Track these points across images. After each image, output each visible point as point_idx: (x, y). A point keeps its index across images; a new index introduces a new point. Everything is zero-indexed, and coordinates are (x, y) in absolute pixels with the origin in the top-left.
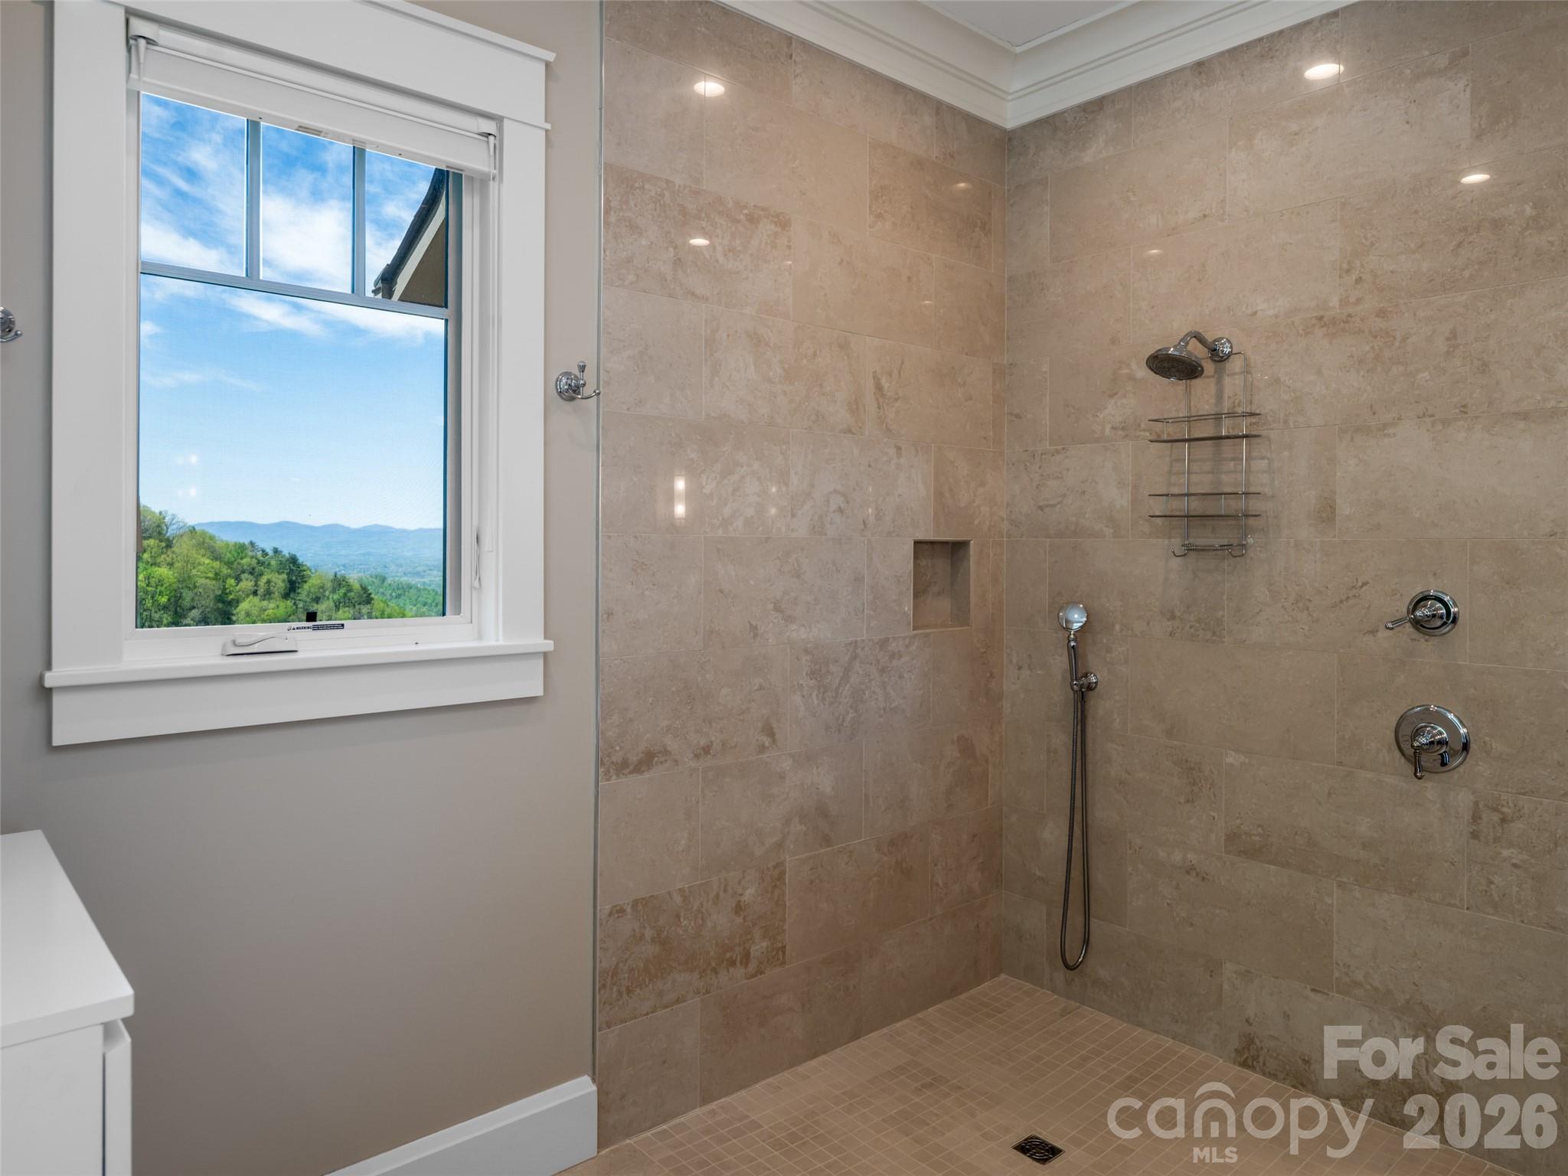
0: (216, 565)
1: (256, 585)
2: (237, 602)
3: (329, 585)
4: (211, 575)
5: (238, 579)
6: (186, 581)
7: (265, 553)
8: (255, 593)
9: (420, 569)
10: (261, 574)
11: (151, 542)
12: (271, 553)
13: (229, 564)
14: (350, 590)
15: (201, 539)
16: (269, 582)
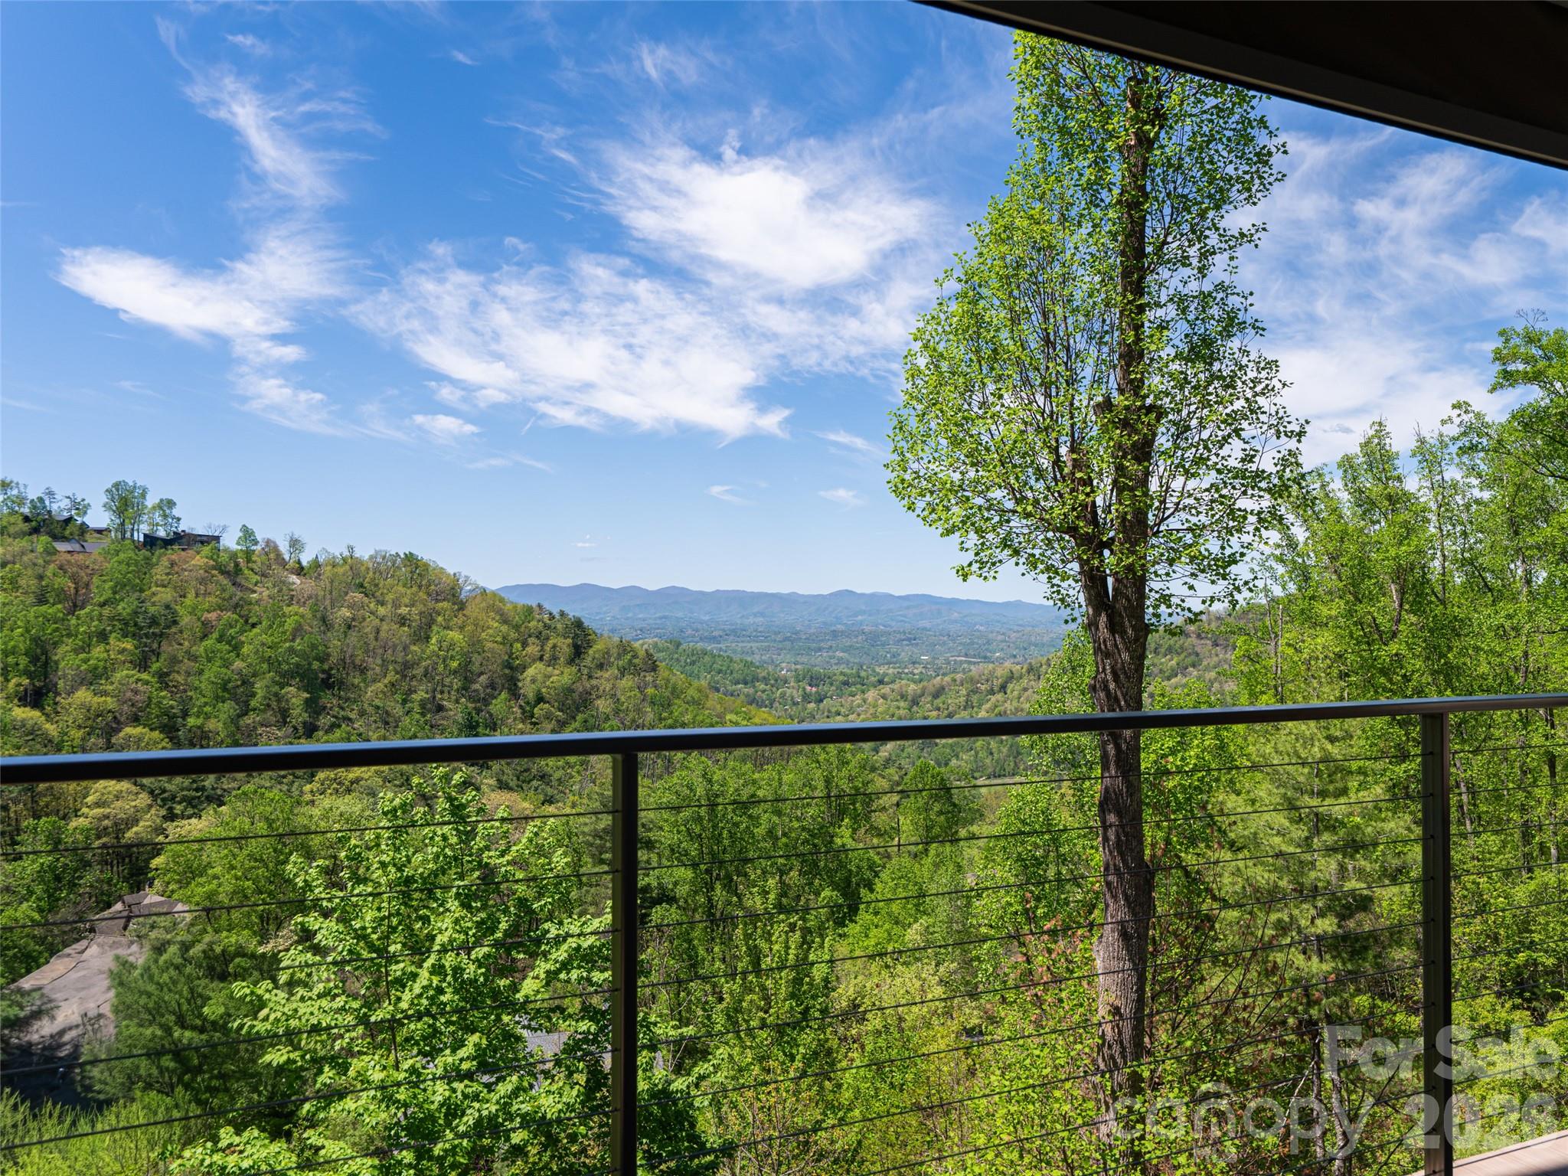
0: (504, 628)
1: (542, 649)
2: (524, 668)
3: (614, 652)
4: (499, 639)
5: (525, 644)
6: (476, 644)
7: (552, 617)
8: (541, 659)
9: (716, 633)
10: (548, 639)
11: (445, 604)
12: (557, 617)
13: (517, 627)
14: (635, 656)
15: (493, 602)
16: (554, 646)
